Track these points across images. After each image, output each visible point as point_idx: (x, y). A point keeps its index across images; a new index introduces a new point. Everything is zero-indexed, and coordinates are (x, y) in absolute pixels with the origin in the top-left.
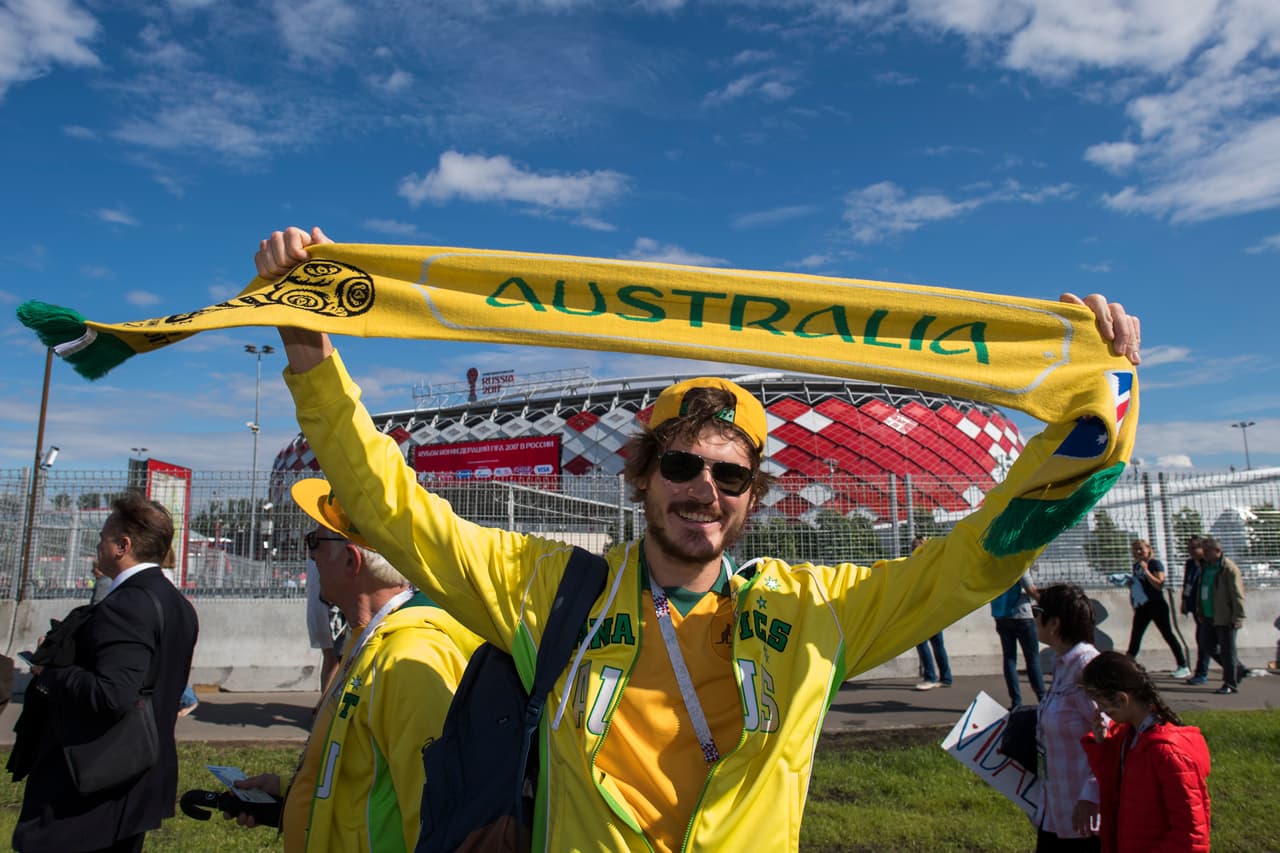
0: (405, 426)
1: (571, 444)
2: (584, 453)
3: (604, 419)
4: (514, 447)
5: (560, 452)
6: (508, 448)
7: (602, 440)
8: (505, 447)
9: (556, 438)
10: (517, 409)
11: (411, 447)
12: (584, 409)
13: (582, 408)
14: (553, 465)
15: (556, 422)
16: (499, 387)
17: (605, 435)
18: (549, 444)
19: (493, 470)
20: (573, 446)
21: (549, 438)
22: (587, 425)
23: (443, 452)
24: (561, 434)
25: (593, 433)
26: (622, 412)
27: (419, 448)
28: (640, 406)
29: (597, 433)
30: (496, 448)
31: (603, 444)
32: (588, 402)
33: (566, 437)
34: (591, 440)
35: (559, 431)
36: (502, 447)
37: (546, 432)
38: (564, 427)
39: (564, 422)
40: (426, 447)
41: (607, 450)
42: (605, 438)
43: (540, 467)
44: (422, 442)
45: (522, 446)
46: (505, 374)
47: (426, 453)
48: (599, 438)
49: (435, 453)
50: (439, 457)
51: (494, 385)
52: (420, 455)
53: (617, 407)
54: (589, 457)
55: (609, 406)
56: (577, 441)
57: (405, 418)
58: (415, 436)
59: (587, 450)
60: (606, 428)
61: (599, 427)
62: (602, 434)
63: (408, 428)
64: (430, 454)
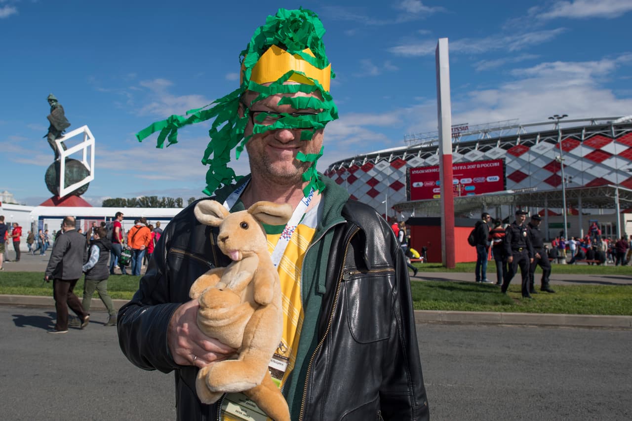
0: (402, 157)
1: (512, 163)
2: (521, 168)
3: (533, 148)
4: (473, 167)
5: (504, 168)
6: (469, 167)
7: (533, 161)
8: (467, 167)
9: (501, 161)
10: (472, 145)
11: (407, 169)
12: (518, 144)
13: (516, 143)
14: (499, 176)
15: (500, 151)
16: (459, 133)
17: (534, 158)
18: (496, 164)
19: (460, 180)
20: (513, 165)
21: (496, 161)
22: (522, 153)
23: (427, 171)
24: (504, 159)
25: (525, 157)
26: (543, 143)
27: (412, 169)
28: (557, 140)
29: (529, 157)
30: (461, 168)
31: (535, 163)
32: (519, 139)
33: (508, 160)
34: (526, 161)
35: (502, 157)
36: (465, 167)
37: (494, 158)
38: (506, 154)
39: (505, 151)
40: (417, 169)
41: (537, 167)
42: (535, 160)
43: (490, 177)
44: (414, 166)
45: (478, 166)
46: (462, 126)
47: (417, 172)
48: (531, 160)
49: (422, 172)
50: (425, 174)
51: (456, 132)
52: (413, 173)
53: (539, 141)
54: (524, 171)
55: (535, 141)
56: (515, 162)
57: (401, 153)
58: (409, 162)
59: (523, 167)
60: (535, 154)
61: (530, 153)
62: (532, 158)
63: (404, 159)
64: (420, 172)
